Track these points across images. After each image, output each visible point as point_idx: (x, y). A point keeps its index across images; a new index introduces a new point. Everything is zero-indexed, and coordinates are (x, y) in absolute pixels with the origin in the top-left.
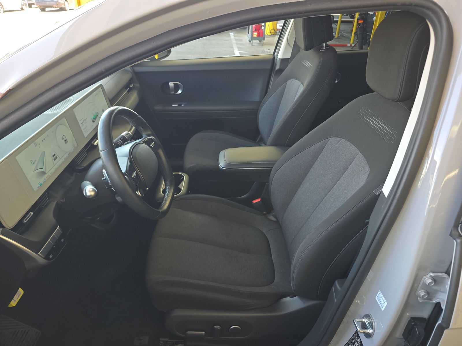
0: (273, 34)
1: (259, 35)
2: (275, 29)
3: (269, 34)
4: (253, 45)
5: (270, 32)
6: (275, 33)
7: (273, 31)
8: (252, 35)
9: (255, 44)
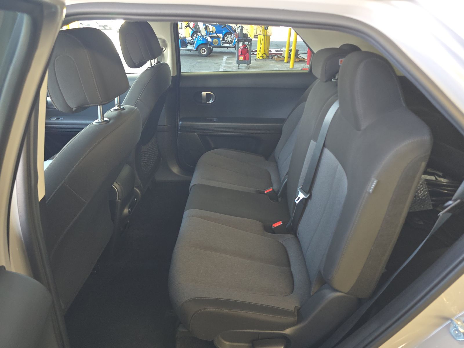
0: (264, 58)
1: (245, 59)
2: (267, 53)
3: (261, 58)
4: (239, 68)
5: (262, 57)
6: (266, 57)
7: (264, 55)
8: (239, 58)
9: (242, 68)
